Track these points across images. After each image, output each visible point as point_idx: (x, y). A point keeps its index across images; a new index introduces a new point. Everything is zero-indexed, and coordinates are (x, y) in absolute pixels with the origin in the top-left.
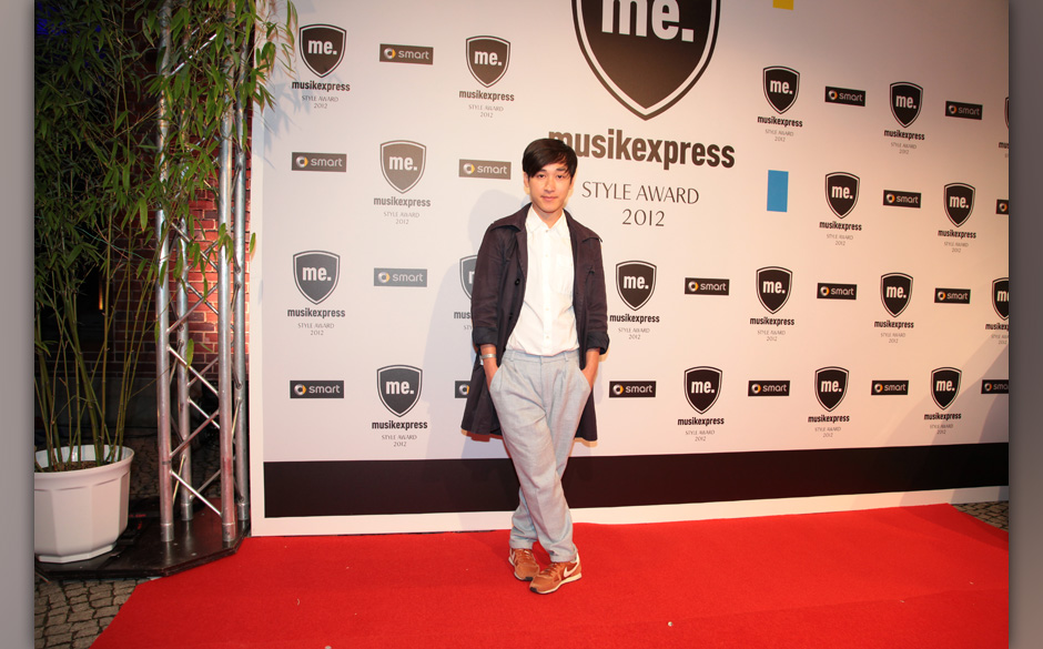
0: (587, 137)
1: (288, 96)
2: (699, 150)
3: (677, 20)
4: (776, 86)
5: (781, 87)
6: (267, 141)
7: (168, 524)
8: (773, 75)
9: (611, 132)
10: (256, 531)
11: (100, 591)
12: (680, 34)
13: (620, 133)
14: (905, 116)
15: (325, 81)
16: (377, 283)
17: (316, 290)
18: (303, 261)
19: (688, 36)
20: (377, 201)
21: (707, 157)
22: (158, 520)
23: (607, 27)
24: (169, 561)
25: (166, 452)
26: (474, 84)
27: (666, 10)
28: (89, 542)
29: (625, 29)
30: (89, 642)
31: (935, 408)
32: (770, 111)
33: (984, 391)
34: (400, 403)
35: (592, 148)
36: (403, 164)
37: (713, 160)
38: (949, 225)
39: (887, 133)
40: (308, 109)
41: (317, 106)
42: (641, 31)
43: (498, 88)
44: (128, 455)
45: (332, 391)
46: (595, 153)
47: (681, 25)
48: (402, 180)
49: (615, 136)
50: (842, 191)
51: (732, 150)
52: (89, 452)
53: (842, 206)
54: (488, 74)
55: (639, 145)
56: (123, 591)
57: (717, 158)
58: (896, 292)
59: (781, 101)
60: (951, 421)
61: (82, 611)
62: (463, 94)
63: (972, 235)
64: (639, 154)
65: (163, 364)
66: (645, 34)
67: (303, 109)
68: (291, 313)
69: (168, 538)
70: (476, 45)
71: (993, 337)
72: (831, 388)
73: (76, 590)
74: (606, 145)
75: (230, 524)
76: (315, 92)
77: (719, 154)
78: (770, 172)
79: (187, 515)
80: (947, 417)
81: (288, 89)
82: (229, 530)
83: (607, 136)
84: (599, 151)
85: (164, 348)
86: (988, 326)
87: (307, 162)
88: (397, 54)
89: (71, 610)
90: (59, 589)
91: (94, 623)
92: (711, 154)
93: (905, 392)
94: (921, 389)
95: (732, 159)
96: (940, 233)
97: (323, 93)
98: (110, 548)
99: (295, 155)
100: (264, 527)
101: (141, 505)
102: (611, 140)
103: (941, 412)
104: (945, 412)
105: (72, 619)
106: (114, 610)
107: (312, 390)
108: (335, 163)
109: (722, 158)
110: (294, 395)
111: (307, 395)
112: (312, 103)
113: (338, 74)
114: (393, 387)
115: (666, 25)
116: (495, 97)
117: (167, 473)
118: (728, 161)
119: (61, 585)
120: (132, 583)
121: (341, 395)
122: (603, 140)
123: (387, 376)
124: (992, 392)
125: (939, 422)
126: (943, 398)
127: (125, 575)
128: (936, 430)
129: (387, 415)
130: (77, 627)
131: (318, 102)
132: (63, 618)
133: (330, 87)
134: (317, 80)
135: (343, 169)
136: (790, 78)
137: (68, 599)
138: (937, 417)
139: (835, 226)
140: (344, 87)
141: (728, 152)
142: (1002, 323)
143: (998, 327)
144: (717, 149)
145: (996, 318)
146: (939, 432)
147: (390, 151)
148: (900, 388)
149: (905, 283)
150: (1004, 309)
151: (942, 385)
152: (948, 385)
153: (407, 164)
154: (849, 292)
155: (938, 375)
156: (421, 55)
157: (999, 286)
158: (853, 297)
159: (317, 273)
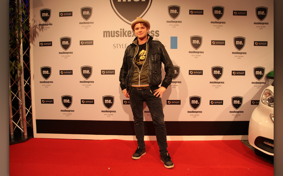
0: (114, 31)
1: (38, 28)
5: (174, 12)
6: (34, 39)
7: (12, 134)
8: (171, 8)
9: (121, 29)
13: (123, 29)
15: (47, 23)
16: (60, 74)
18: (43, 69)
20: (60, 53)
25: (11, 116)
31: (233, 109)
32: (170, 19)
33: (252, 104)
34: (67, 105)
35: (116, 34)
36: (66, 43)
38: (236, 50)
39: (212, 22)
40: (43, 31)
41: (45, 30)
43: (89, 20)
45: (51, 102)
46: (116, 36)
48: (66, 47)
49: (122, 31)
50: (196, 42)
51: (158, 32)
53: (196, 46)
54: (86, 17)
55: (129, 33)
57: (156, 33)
58: (217, 72)
59: (174, 16)
60: (240, 113)
62: (80, 23)
63: (245, 53)
64: (129, 35)
67: (41, 30)
68: (40, 82)
69: (12, 137)
70: (83, 10)
71: (254, 86)
72: (195, 102)
74: (119, 33)
75: (26, 134)
76: (44, 26)
77: (154, 33)
78: (171, 37)
80: (238, 112)
81: (38, 26)
82: (25, 136)
83: (120, 31)
84: (117, 35)
86: (253, 83)
87: (43, 44)
88: (63, 14)
92: (152, 33)
93: (222, 104)
94: (228, 104)
95: (158, 35)
96: (233, 53)
97: (46, 26)
99: (40, 43)
102: (121, 32)
103: (236, 110)
104: (238, 110)
107: (46, 101)
108: (49, 44)
110: (42, 103)
111: (45, 103)
113: (49, 21)
114: (65, 101)
116: (89, 23)
117: (12, 121)
118: (157, 35)
121: (53, 103)
122: (119, 32)
123: (64, 98)
124: (255, 104)
125: (235, 114)
126: (236, 106)
128: (234, 116)
129: (64, 108)
131: (45, 29)
133: (48, 25)
134: (45, 23)
135: (51, 45)
138: (235, 112)
139: (194, 52)
140: (51, 24)
141: (157, 32)
142: (258, 81)
143: (257, 83)
144: (154, 32)
145: (256, 80)
146: (235, 117)
147: (63, 40)
148: (220, 103)
149: (220, 69)
150: (259, 77)
151: (236, 102)
152: (238, 102)
153: (67, 43)
154: (200, 73)
155: (234, 99)
156: (70, 14)
157: (256, 69)
158: (202, 74)
159: (46, 72)
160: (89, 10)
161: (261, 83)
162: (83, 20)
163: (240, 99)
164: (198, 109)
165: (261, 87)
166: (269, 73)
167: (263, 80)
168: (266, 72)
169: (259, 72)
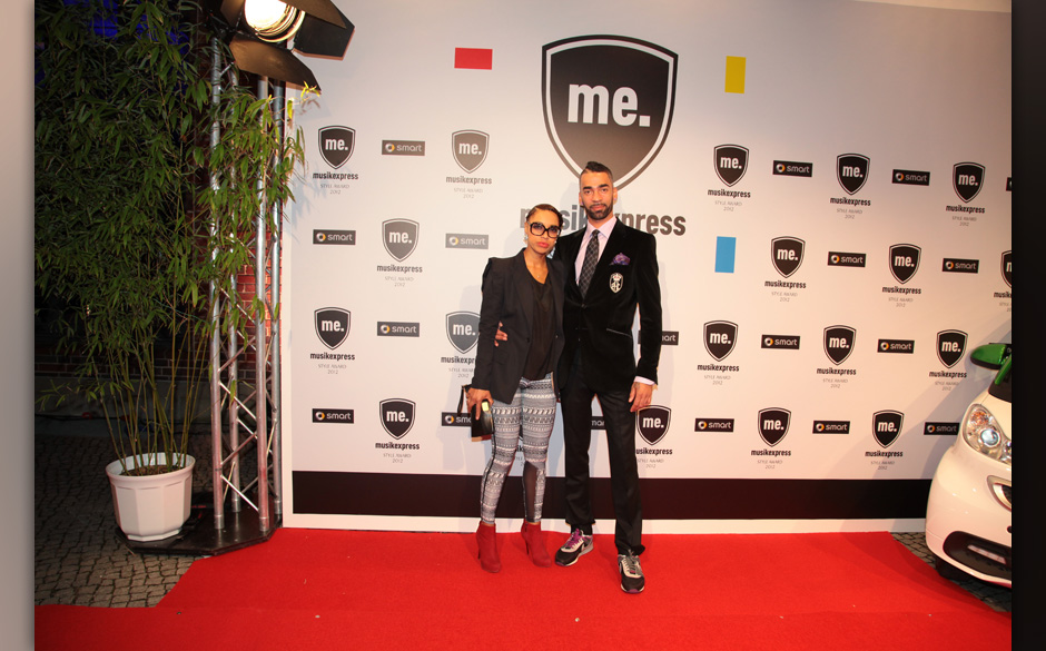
1: (310, 185)
2: (653, 221)
3: (635, 108)
4: (727, 162)
5: (731, 163)
6: (295, 221)
7: (219, 516)
8: (722, 152)
9: (574, 208)
10: (286, 524)
11: (168, 564)
12: (637, 120)
14: (852, 184)
15: (339, 171)
16: (380, 333)
17: (332, 339)
18: (322, 316)
19: (645, 121)
20: (380, 268)
21: (660, 227)
22: (212, 511)
23: (573, 117)
24: (220, 544)
25: (219, 462)
26: (458, 171)
27: (625, 99)
28: (161, 526)
29: (588, 118)
30: (158, 600)
31: (876, 446)
32: (719, 184)
33: (926, 432)
34: (398, 429)
36: (400, 238)
37: (666, 229)
38: (893, 282)
39: (833, 200)
40: (325, 195)
41: (332, 192)
42: (603, 119)
43: (478, 173)
44: (191, 462)
45: (344, 417)
47: (639, 112)
48: (399, 251)
49: (577, 211)
50: (788, 254)
51: (683, 220)
52: (162, 459)
53: (787, 267)
54: (470, 162)
56: (184, 565)
57: (676, 224)
58: (839, 342)
59: (730, 176)
60: (892, 458)
61: (155, 578)
62: (449, 179)
63: (917, 291)
65: (216, 396)
66: (606, 122)
67: (321, 195)
68: (313, 356)
69: (219, 526)
70: (460, 138)
71: (936, 383)
72: (774, 424)
73: (152, 562)
74: (569, 219)
75: (264, 518)
76: (330, 181)
77: (672, 224)
78: (719, 238)
79: (237, 508)
80: (889, 455)
81: (310, 178)
82: (264, 522)
83: (570, 211)
85: (217, 383)
86: (932, 374)
87: (326, 237)
88: (394, 148)
89: (147, 576)
90: (141, 561)
91: (162, 587)
92: (663, 223)
93: (846, 431)
94: (863, 431)
95: (683, 229)
96: (885, 289)
97: (337, 181)
98: (177, 532)
99: (316, 232)
100: (292, 520)
101: (200, 499)
102: (574, 214)
103: (882, 450)
104: (887, 450)
105: (148, 582)
106: (176, 579)
107: (329, 416)
108: (346, 238)
109: (674, 227)
110: (315, 420)
111: (325, 420)
112: (328, 190)
113: (349, 166)
114: (392, 416)
115: (625, 113)
116: (475, 181)
117: (219, 477)
118: (679, 230)
119: (143, 559)
120: (191, 559)
121: (351, 421)
123: (388, 406)
124: (935, 433)
125: (880, 459)
126: (885, 438)
127: (186, 553)
128: (877, 466)
129: (388, 438)
130: (151, 589)
131: (333, 189)
132: (142, 582)
133: (343, 177)
134: (333, 171)
135: (353, 242)
136: (740, 154)
137: (146, 568)
138: (879, 454)
139: (780, 284)
140: (353, 177)
141: (680, 222)
142: (946, 370)
143: (944, 374)
144: (670, 219)
145: (940, 367)
146: (880, 468)
147: (390, 227)
148: (842, 427)
149: (848, 334)
150: (949, 358)
151: (883, 426)
152: (890, 427)
153: (404, 238)
154: (792, 342)
155: (881, 417)
156: (415, 148)
157: (945, 337)
158: (797, 347)
159: (332, 326)
160: (480, 139)
161: (952, 375)
162: (459, 171)
163: (895, 418)
164: (781, 445)
165: (953, 387)
166: (978, 351)
167: (960, 366)
168: (971, 345)
169: (951, 345)
